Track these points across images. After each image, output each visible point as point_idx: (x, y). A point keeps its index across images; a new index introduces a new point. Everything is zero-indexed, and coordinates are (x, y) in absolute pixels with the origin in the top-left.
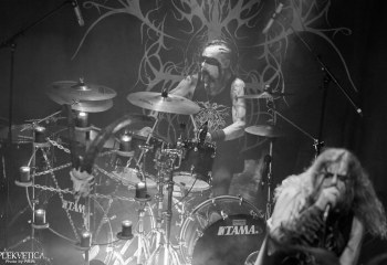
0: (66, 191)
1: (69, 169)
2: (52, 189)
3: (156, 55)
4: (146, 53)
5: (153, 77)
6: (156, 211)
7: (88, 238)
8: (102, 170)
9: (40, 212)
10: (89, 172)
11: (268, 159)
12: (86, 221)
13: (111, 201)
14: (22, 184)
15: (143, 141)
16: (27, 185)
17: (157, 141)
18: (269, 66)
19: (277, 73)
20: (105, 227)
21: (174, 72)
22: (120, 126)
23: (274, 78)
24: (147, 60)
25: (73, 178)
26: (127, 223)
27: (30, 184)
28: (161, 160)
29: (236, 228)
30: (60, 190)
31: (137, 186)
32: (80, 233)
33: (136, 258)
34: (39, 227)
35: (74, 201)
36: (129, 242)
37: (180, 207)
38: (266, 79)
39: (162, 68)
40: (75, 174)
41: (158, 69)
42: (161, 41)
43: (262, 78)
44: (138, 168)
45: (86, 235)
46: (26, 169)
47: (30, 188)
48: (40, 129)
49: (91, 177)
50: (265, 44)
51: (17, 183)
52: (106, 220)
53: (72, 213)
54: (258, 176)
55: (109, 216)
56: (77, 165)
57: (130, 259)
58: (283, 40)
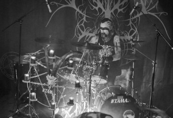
0: (44, 84)
1: (46, 75)
2: (38, 84)
3: (82, 24)
4: (78, 24)
5: (81, 34)
6: (83, 93)
7: (54, 105)
8: (60, 75)
9: (33, 94)
10: (55, 76)
11: (132, 70)
12: (54, 98)
13: (64, 89)
14: (25, 82)
15: (78, 62)
16: (27, 82)
17: (84, 62)
18: (132, 29)
19: (135, 32)
20: (62, 100)
21: (90, 32)
22: (68, 56)
23: (134, 34)
24: (79, 27)
25: (48, 79)
26: (72, 98)
28: (86, 71)
29: (119, 100)
30: (42, 84)
31: (76, 82)
32: (50, 103)
33: (75, 113)
34: (33, 100)
35: (48, 89)
36: (72, 107)
37: (94, 91)
38: (130, 35)
39: (85, 30)
40: (49, 77)
41: (83, 31)
42: (84, 19)
43: (128, 34)
44: (76, 74)
45: (53, 104)
46: (27, 75)
47: (29, 83)
48: (33, 58)
49: (56, 79)
50: (130, 20)
51: (23, 81)
52: (62, 97)
53: (47, 94)
54: (127, 77)
55: (63, 95)
56: (50, 73)
57: (72, 114)
58: (138, 18)
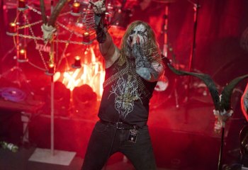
0: (39, 38)
1: (41, 24)
2: (30, 37)
6: (95, 51)
7: (53, 68)
8: (61, 25)
9: (22, 52)
10: (54, 26)
11: (165, 17)
12: (52, 57)
16: (14, 35)
25: (43, 30)
26: (78, 58)
27: (16, 34)
30: (34, 38)
31: (83, 34)
32: (47, 65)
34: (22, 61)
35: (44, 44)
36: (78, 70)
45: (52, 66)
46: (13, 25)
47: (16, 37)
49: (55, 29)
51: (8, 33)
53: (43, 52)
55: (66, 53)
56: (46, 21)
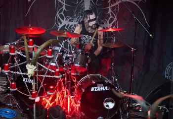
2: (18, 73)
3: (62, 13)
4: (58, 12)
5: (61, 23)
8: (40, 64)
9: (13, 83)
10: (35, 65)
13: (44, 78)
14: (5, 71)
17: (63, 51)
18: (111, 17)
19: (115, 20)
20: (42, 89)
21: (70, 21)
23: (113, 22)
24: (58, 16)
25: (27, 68)
26: (52, 87)
28: (66, 59)
29: (99, 88)
30: (22, 73)
31: (55, 71)
32: (31, 92)
33: (56, 102)
34: (13, 90)
35: (28, 78)
37: (74, 79)
38: (110, 23)
39: (65, 19)
40: (28, 66)
42: (64, 7)
43: (108, 22)
44: (55, 63)
45: (34, 93)
49: (35, 67)
50: (109, 7)
52: (42, 86)
57: (53, 102)
58: (117, 5)
